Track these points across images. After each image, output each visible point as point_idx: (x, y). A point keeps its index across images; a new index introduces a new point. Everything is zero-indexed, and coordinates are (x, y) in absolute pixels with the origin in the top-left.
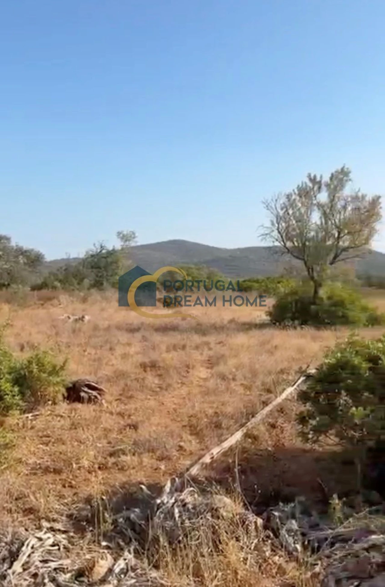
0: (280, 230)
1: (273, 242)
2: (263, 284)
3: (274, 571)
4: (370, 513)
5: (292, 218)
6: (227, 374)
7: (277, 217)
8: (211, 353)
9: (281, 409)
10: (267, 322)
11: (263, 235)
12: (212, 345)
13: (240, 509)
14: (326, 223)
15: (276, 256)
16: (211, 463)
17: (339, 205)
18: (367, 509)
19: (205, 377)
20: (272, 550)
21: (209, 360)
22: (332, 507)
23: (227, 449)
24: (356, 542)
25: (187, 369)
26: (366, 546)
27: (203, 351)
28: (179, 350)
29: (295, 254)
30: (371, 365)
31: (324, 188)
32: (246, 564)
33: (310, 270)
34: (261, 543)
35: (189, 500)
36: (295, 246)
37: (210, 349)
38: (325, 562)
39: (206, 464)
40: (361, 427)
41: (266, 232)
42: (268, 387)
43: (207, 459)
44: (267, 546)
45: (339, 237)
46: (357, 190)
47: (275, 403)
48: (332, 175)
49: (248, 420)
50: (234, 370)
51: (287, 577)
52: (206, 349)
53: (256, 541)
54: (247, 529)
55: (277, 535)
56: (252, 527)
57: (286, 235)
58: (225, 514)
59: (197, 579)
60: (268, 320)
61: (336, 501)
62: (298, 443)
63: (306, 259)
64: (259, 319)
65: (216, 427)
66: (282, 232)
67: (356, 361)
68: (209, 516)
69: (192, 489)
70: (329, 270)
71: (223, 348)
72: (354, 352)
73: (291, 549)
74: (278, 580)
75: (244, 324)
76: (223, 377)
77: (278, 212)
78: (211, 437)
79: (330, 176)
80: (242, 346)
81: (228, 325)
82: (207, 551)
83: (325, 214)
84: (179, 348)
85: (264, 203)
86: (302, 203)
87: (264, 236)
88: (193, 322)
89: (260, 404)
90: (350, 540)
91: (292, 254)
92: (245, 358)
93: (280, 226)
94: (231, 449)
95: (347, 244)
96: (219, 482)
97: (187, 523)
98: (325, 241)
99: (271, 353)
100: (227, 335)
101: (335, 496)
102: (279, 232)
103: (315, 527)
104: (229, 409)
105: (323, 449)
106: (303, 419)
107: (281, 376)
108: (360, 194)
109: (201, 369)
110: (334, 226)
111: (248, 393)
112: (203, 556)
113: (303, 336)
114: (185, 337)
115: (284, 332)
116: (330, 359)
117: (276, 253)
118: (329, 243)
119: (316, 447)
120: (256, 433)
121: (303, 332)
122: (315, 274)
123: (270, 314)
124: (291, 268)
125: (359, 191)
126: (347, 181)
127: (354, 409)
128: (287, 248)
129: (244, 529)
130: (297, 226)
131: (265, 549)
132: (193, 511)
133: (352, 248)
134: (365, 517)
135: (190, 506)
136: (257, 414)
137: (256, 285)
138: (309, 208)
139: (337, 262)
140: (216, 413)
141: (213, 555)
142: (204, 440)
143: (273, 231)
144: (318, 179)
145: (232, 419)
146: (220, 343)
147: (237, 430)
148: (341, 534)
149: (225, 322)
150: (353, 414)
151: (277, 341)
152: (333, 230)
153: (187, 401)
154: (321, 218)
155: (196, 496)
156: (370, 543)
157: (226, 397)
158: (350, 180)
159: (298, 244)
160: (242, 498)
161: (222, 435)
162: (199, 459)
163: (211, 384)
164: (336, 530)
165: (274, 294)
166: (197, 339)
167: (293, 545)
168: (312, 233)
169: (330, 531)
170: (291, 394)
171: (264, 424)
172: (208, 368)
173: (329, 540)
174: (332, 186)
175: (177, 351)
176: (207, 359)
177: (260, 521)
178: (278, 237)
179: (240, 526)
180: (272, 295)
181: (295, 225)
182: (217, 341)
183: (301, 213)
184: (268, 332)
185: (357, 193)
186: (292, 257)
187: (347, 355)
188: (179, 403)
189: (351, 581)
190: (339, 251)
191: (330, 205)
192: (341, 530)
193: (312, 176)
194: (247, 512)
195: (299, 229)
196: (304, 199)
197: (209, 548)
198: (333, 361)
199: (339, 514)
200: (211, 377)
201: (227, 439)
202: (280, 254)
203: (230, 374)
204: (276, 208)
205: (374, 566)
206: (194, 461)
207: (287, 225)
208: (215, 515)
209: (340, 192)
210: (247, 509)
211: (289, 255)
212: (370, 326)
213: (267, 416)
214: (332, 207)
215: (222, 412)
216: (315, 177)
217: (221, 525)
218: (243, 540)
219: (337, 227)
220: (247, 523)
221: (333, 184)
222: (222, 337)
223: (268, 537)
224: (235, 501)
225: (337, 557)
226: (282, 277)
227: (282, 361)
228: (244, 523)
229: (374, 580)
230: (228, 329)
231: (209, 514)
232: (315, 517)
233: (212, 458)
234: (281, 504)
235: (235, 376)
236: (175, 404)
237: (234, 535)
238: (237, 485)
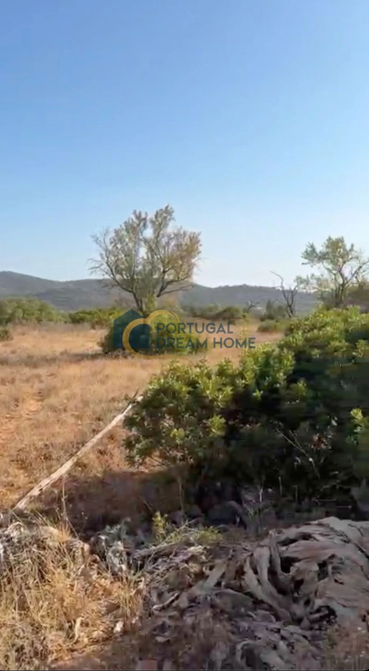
0: (109, 263)
1: (103, 275)
2: (95, 316)
3: (100, 593)
4: (190, 526)
5: (120, 252)
6: (57, 405)
7: (106, 250)
8: (42, 386)
9: (112, 436)
10: (99, 352)
11: (92, 268)
12: (43, 378)
13: (66, 537)
14: (153, 257)
15: (106, 289)
16: (40, 495)
17: (164, 240)
18: (187, 523)
19: (35, 409)
20: (98, 573)
21: (40, 393)
22: (155, 524)
23: (57, 479)
24: (176, 555)
25: (16, 403)
26: (185, 558)
27: (34, 383)
28: (7, 384)
29: (124, 287)
30: (190, 389)
31: (149, 225)
32: (72, 590)
33: (140, 303)
34: (88, 568)
35: (15, 534)
36: (125, 279)
37: (41, 382)
38: (149, 577)
39: (34, 496)
40: (182, 447)
41: (97, 266)
42: (98, 416)
43: (36, 492)
44: (93, 569)
45: (164, 272)
46: (179, 227)
47: (105, 431)
48: (157, 213)
49: (78, 449)
50: (65, 401)
51: (112, 597)
52: (36, 381)
53: (83, 566)
54: (74, 556)
55: (103, 557)
56: (79, 554)
57: (116, 268)
58: (51, 544)
59: (23, 612)
60: (100, 350)
61: (159, 518)
62: (126, 468)
63: (134, 291)
64: (91, 349)
65: (46, 458)
66: (111, 266)
67: (177, 386)
68: (34, 549)
69: (18, 523)
70: (157, 303)
71: (55, 380)
72: (175, 378)
73: (116, 570)
74: (104, 602)
75: (76, 355)
76: (54, 409)
77: (106, 246)
78: (40, 470)
79: (155, 213)
80: (74, 377)
81: (60, 357)
82: (33, 583)
83: (151, 249)
84: (9, 382)
85: (92, 236)
86: (130, 239)
87: (94, 270)
88: (24, 355)
89: (90, 432)
90: (171, 554)
91: (121, 287)
92: (77, 388)
93: (109, 260)
94: (60, 479)
95: (171, 277)
96: (46, 513)
97: (12, 557)
98: (152, 275)
99: (103, 382)
100: (59, 367)
101: (158, 514)
102: (109, 265)
103: (139, 545)
104: (60, 440)
105: (150, 471)
106: (129, 444)
107: (111, 404)
108: (182, 232)
109: (32, 402)
110: (159, 261)
111: (80, 422)
112: (29, 588)
113: (133, 365)
114: (15, 371)
115: (115, 361)
116: (154, 385)
117: (107, 285)
118: (156, 276)
119: (142, 469)
120: (86, 461)
121: (133, 361)
122: (144, 307)
123: (102, 345)
124: (121, 300)
125: (181, 228)
126: (170, 220)
127: (175, 430)
128: (117, 281)
129: (70, 557)
130: (126, 260)
131: (91, 573)
132: (18, 545)
133: (176, 281)
134: (186, 531)
135: (16, 540)
136: (87, 442)
137: (88, 317)
138: (136, 243)
139: (163, 294)
140: (46, 445)
141: (38, 587)
142: (32, 473)
143: (102, 264)
144: (143, 216)
145: (62, 449)
146: (51, 375)
147: (67, 460)
148: (163, 549)
149: (58, 354)
150: (175, 436)
151: (108, 371)
152: (158, 265)
153: (16, 435)
154: (147, 253)
155: (22, 529)
156: (190, 554)
157: (57, 428)
158: (173, 219)
159: (127, 277)
160: (69, 526)
161: (51, 466)
162: (27, 493)
163: (41, 417)
164: (158, 547)
165: (106, 326)
166: (27, 371)
167: (118, 566)
168: (140, 267)
169: (154, 547)
170: (120, 420)
171: (94, 452)
172: (38, 401)
173: (152, 556)
174: (157, 223)
175: (5, 385)
176: (37, 392)
177: (87, 547)
178: (108, 270)
179: (67, 553)
180: (104, 326)
181: (124, 258)
182: (49, 374)
183: (129, 248)
184: (100, 363)
185: (179, 230)
186: (121, 289)
187: (170, 380)
188: (7, 438)
189: (171, 593)
190: (165, 284)
191: (155, 241)
192: (163, 545)
193: (138, 213)
194: (73, 539)
195: (128, 263)
196: (131, 235)
197: (35, 580)
198: (157, 387)
199: (162, 531)
200: (41, 410)
201: (56, 470)
202: (110, 287)
203: (61, 405)
204: (104, 242)
205: (193, 576)
206: (21, 495)
207: (116, 258)
208: (42, 546)
209: (164, 229)
210: (74, 536)
211: (119, 287)
212: (194, 353)
213: (98, 444)
214: (157, 243)
215: (52, 444)
216: (140, 213)
217: (47, 555)
218: (70, 567)
219: (163, 262)
220: (74, 549)
221: (158, 221)
222: (54, 368)
223: (95, 561)
224: (62, 530)
225: (160, 571)
226: (114, 309)
227: (113, 391)
228: (71, 550)
229: (193, 588)
230: (60, 360)
231: (35, 546)
232: (141, 536)
233: (41, 490)
234: (108, 527)
235: (66, 407)
236: (3, 439)
237: (60, 564)
238: (64, 514)
